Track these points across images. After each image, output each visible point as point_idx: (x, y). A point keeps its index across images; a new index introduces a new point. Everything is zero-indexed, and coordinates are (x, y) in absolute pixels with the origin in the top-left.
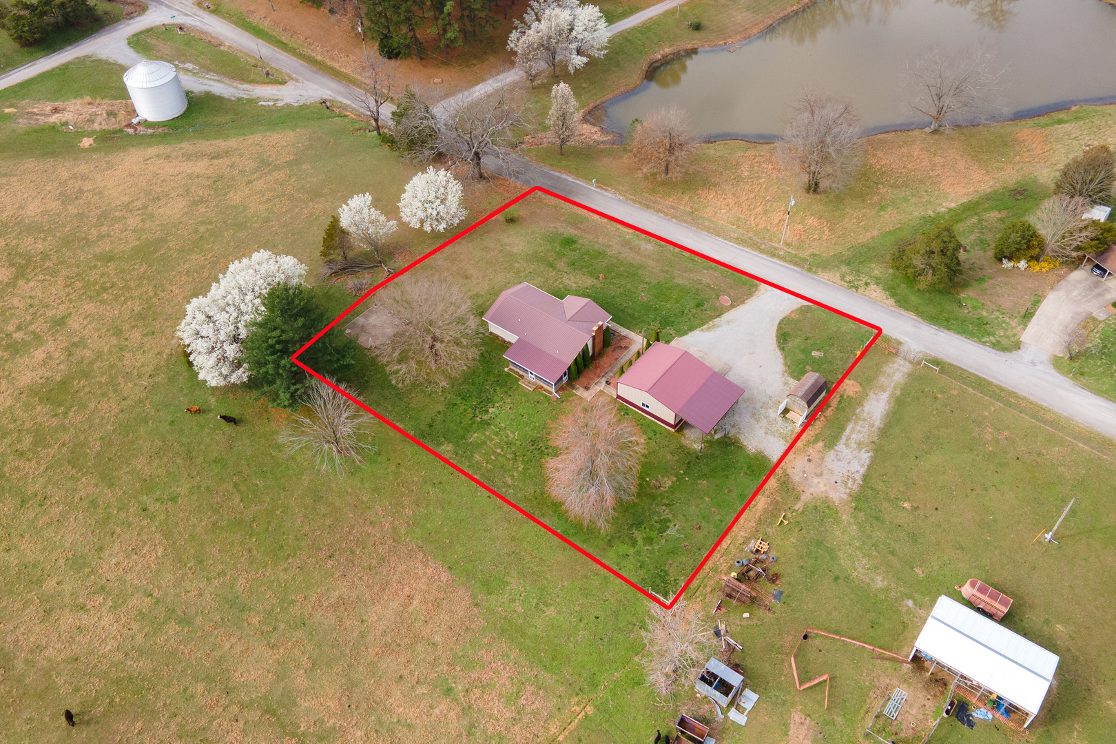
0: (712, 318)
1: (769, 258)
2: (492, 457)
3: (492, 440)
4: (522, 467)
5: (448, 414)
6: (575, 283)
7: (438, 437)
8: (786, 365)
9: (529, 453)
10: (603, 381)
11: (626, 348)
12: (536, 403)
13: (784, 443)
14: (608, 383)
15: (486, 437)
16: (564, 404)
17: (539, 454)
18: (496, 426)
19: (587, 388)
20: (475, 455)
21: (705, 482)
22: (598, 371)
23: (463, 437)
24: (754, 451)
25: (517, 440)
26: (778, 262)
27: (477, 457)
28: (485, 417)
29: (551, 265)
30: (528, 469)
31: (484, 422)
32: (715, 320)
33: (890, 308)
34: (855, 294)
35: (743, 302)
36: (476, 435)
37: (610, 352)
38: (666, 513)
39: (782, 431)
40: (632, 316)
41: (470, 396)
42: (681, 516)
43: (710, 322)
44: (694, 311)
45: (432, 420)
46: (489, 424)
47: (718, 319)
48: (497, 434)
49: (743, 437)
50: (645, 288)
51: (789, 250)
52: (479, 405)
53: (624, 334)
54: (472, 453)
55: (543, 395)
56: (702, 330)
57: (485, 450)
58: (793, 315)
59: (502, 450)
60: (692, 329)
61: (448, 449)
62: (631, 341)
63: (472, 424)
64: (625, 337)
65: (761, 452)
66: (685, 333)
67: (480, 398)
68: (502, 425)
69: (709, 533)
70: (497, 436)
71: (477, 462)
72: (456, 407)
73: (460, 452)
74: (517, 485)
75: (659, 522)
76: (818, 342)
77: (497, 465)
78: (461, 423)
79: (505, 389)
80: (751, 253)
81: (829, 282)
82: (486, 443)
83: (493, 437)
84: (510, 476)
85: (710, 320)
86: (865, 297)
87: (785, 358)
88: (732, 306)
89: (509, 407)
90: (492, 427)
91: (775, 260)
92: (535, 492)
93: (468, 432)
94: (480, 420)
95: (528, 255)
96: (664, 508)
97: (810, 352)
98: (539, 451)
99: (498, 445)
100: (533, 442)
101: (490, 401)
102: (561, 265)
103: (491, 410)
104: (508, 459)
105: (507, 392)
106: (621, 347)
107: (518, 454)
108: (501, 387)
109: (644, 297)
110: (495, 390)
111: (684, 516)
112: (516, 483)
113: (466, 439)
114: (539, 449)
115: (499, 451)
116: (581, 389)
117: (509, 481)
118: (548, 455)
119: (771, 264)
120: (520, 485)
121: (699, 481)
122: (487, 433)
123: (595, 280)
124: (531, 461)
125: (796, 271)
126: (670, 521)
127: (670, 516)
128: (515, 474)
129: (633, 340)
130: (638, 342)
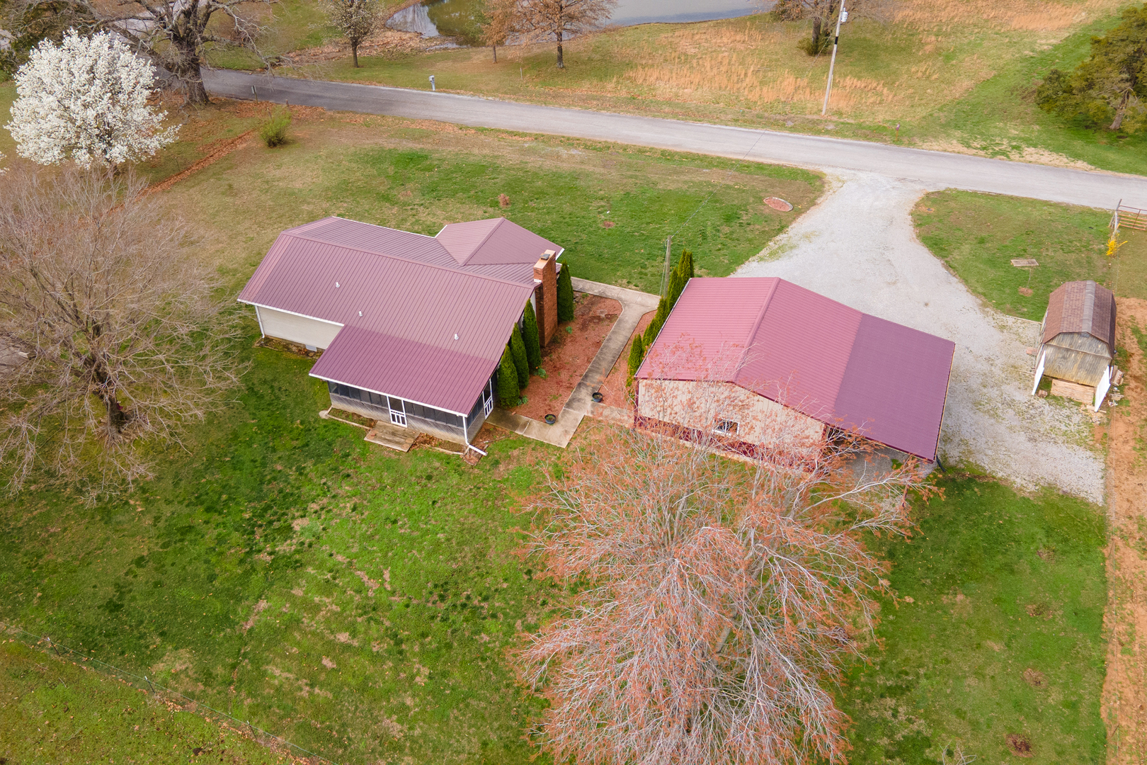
0: (768, 235)
1: (811, 137)
2: (327, 662)
3: (315, 609)
4: (426, 671)
5: (168, 561)
7: (142, 636)
8: (974, 292)
9: (436, 625)
10: (585, 395)
11: (611, 318)
12: (424, 482)
13: (1089, 453)
14: (597, 396)
15: (294, 604)
16: (502, 467)
17: (467, 620)
18: (320, 567)
19: (551, 419)
20: (271, 669)
21: (960, 597)
22: (564, 375)
23: (224, 620)
24: (1031, 488)
25: (394, 593)
26: (833, 139)
27: (277, 673)
28: (284, 548)
29: (386, 198)
30: (444, 674)
31: (282, 562)
32: (778, 238)
33: (1090, 172)
34: (1010, 164)
35: (813, 203)
36: (263, 604)
37: (578, 333)
38: (902, 717)
39: (1064, 428)
41: (230, 499)
42: (953, 717)
43: (771, 244)
44: (726, 229)
45: (118, 586)
46: (298, 565)
47: (782, 236)
48: (327, 588)
49: (986, 460)
50: (602, 206)
51: (842, 120)
52: (261, 516)
53: (596, 292)
54: (257, 662)
55: (439, 456)
56: (761, 259)
57: (298, 644)
58: (923, 209)
59: (354, 634)
60: (738, 261)
61: (179, 666)
62: (618, 305)
63: (247, 574)
64: (600, 298)
65: (1051, 487)
67: (260, 499)
68: (340, 558)
69: (1060, 754)
70: (329, 594)
71: (278, 690)
72: (191, 536)
73: (219, 670)
74: (424, 735)
75: (899, 754)
76: (1007, 243)
77: (344, 683)
78: (212, 578)
79: (329, 461)
80: (776, 135)
81: (948, 153)
82: (298, 621)
83: (317, 599)
84: (392, 711)
85: (768, 240)
86: (1030, 164)
87: (965, 281)
88: (797, 213)
89: (349, 506)
90: (311, 570)
91: (826, 138)
92: (485, 744)
93: (239, 600)
94: (269, 558)
95: (328, 189)
96: (890, 702)
97: (1007, 262)
98: (467, 612)
99: (340, 621)
100: (443, 589)
101: (291, 500)
102: (406, 195)
103: (298, 525)
104: (376, 658)
105: (335, 468)
106: (599, 318)
107: (404, 634)
108: (318, 458)
109: (608, 221)
110: (301, 471)
111: (960, 714)
112: (417, 732)
113: (232, 624)
114: (464, 606)
115: (343, 637)
116: (535, 423)
117: (394, 727)
118: (494, 616)
119: (822, 144)
120: (433, 735)
121: (945, 599)
122: (297, 592)
123: (491, 209)
124: (449, 646)
125: (876, 148)
126: (927, 742)
127: (920, 725)
128: (409, 702)
129: (621, 299)
130: (636, 303)
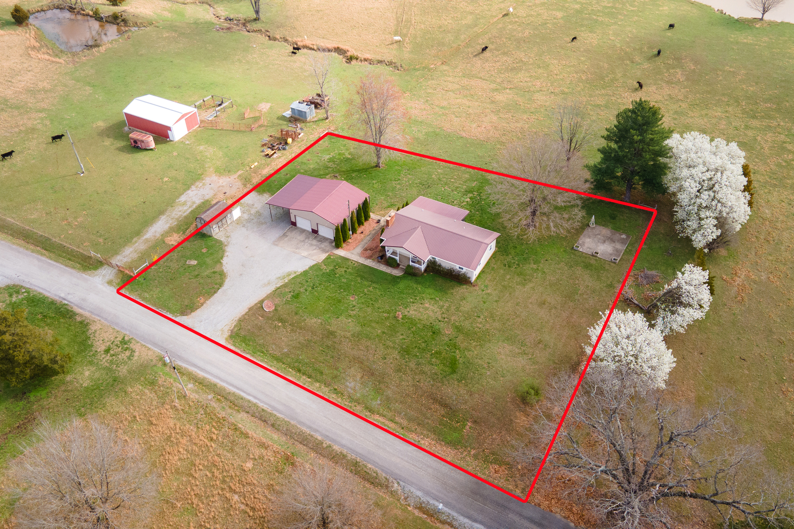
0: (285, 286)
4: (433, 177)
6: (427, 309)
8: (224, 251)
9: (431, 182)
11: (366, 250)
18: (460, 191)
25: (442, 187)
26: (199, 372)
28: (471, 195)
29: (459, 329)
30: (428, 176)
31: (471, 192)
32: (281, 284)
33: (99, 318)
34: (128, 333)
35: (250, 309)
36: (473, 185)
40: (362, 278)
41: (489, 206)
43: (287, 281)
44: (302, 290)
46: (467, 192)
47: (278, 286)
50: (352, 310)
52: (479, 202)
53: (369, 260)
56: (295, 273)
58: (202, 301)
60: (305, 273)
62: (362, 255)
63: (479, 191)
64: (370, 257)
65: (259, 195)
66: (311, 268)
67: (481, 206)
76: (187, 274)
80: (227, 383)
81: (150, 346)
82: (464, 182)
83: (460, 185)
85: (287, 283)
87: (223, 257)
88: (262, 302)
90: (463, 191)
91: (201, 374)
93: (480, 186)
94: (475, 193)
97: (198, 263)
98: (423, 184)
99: (454, 182)
100: (429, 187)
101: (472, 205)
102: (448, 331)
103: (469, 200)
106: (370, 250)
109: (352, 300)
110: (471, 212)
112: (434, 170)
119: (208, 368)
122: (465, 187)
123: (406, 313)
128: (437, 173)
129: (360, 257)
130: (354, 254)
